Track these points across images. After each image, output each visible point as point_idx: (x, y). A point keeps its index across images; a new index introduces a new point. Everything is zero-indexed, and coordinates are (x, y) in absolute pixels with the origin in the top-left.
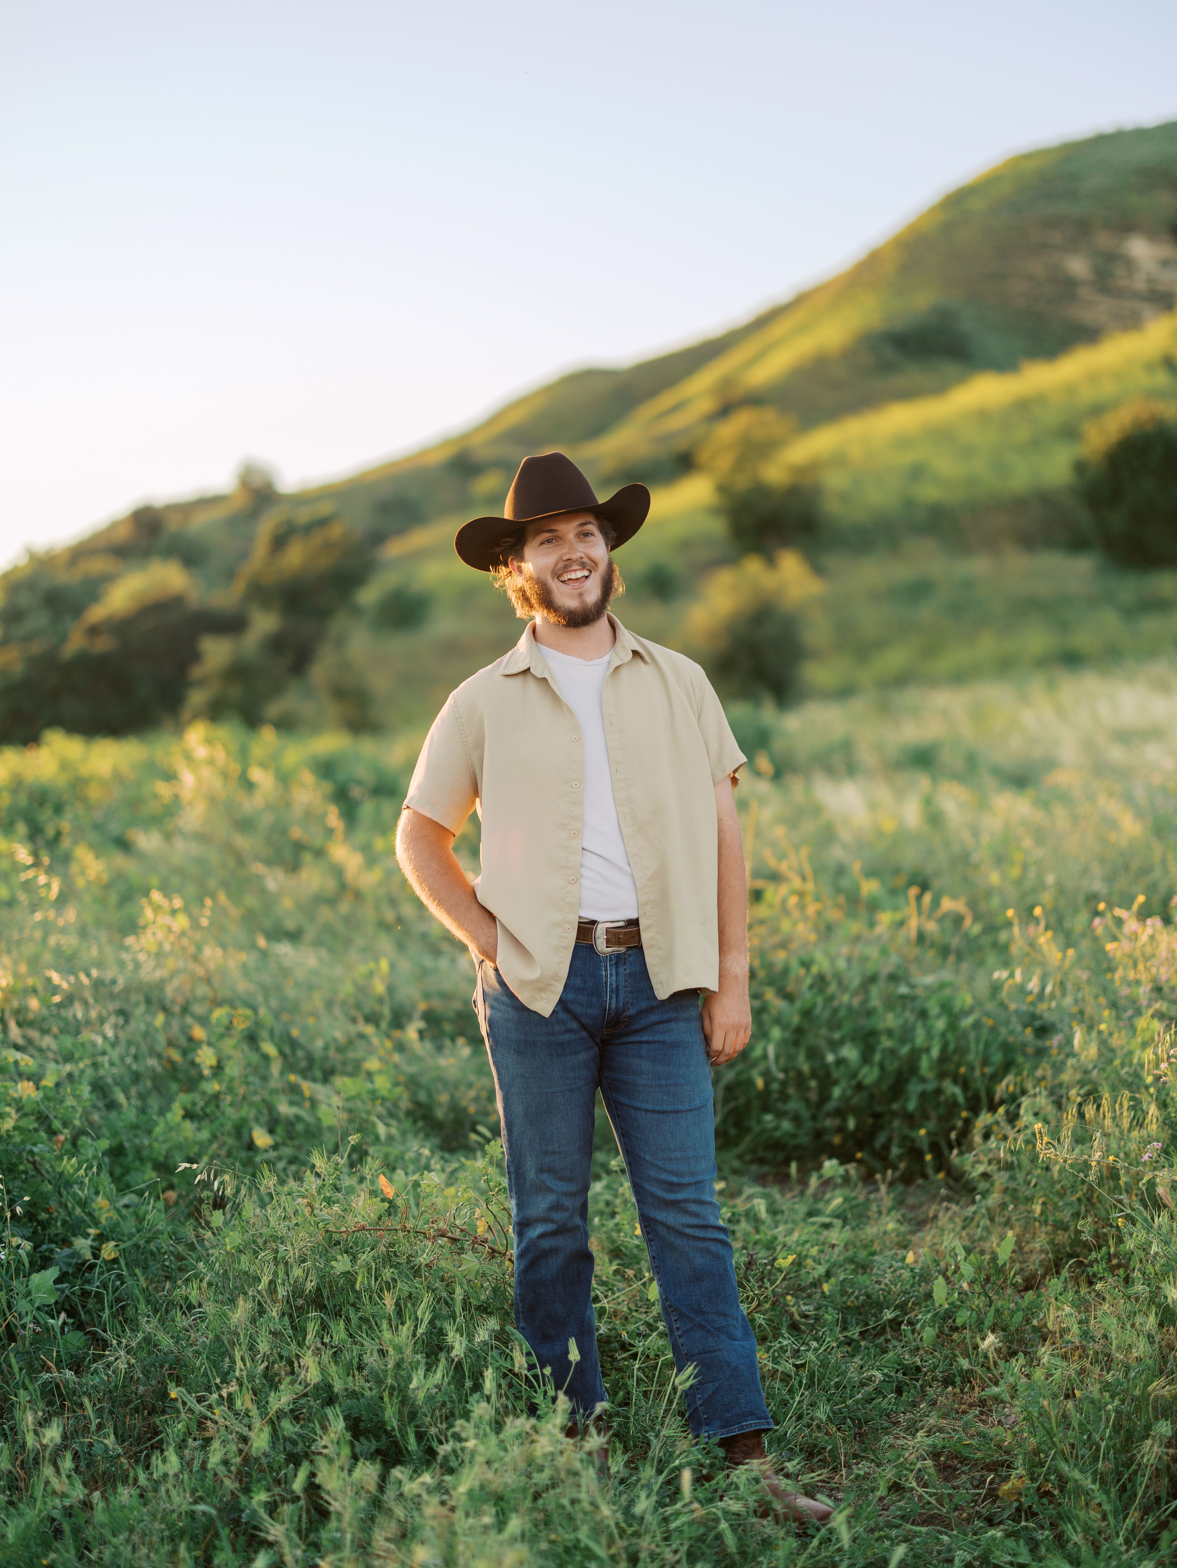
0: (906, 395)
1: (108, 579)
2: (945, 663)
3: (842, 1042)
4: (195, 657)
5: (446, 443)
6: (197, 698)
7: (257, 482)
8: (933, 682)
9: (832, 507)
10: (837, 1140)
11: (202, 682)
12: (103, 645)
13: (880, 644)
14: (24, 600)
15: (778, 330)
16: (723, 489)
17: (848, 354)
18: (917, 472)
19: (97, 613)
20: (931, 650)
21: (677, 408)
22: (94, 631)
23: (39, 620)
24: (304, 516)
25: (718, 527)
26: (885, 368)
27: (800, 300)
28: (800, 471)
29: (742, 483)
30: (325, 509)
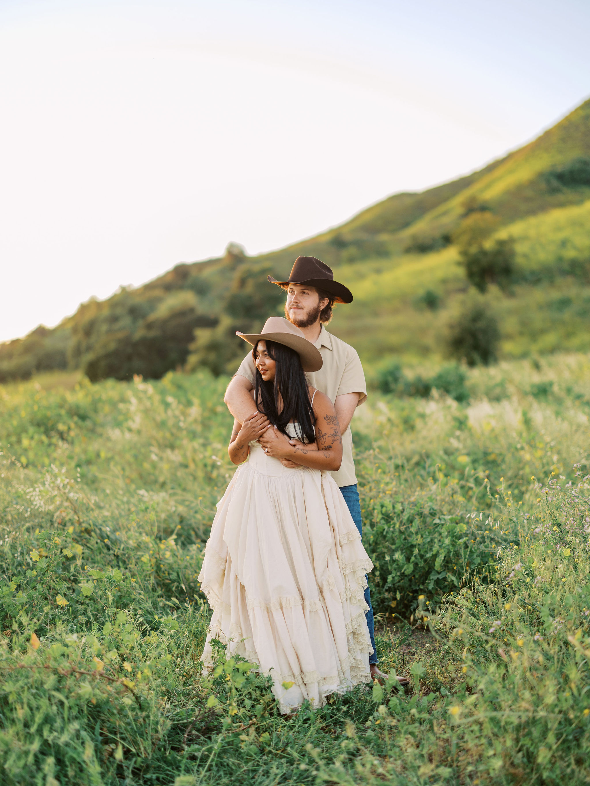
0: (562, 205)
1: (159, 300)
2: (575, 341)
3: (396, 550)
4: (191, 338)
5: (331, 231)
6: (193, 359)
7: (235, 251)
8: (568, 351)
9: (519, 261)
10: (393, 604)
11: (195, 352)
12: (153, 334)
13: (543, 331)
14: (119, 311)
15: (497, 173)
16: (464, 253)
17: (532, 184)
18: (564, 243)
19: (153, 317)
20: (569, 335)
21: (445, 213)
22: (150, 326)
23: (126, 321)
24: (257, 268)
25: (461, 272)
26: (554, 191)
27: (510, 157)
28: (501, 243)
29: (474, 250)
30: (267, 264)
